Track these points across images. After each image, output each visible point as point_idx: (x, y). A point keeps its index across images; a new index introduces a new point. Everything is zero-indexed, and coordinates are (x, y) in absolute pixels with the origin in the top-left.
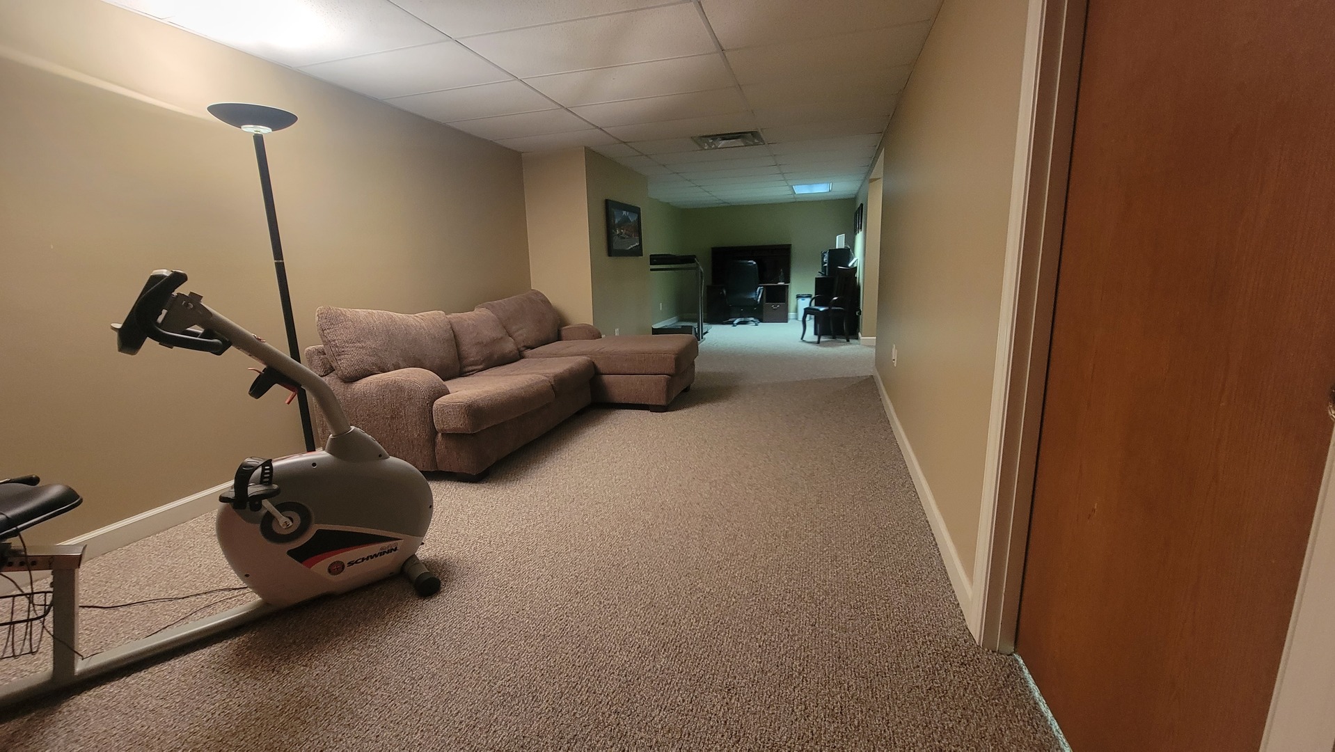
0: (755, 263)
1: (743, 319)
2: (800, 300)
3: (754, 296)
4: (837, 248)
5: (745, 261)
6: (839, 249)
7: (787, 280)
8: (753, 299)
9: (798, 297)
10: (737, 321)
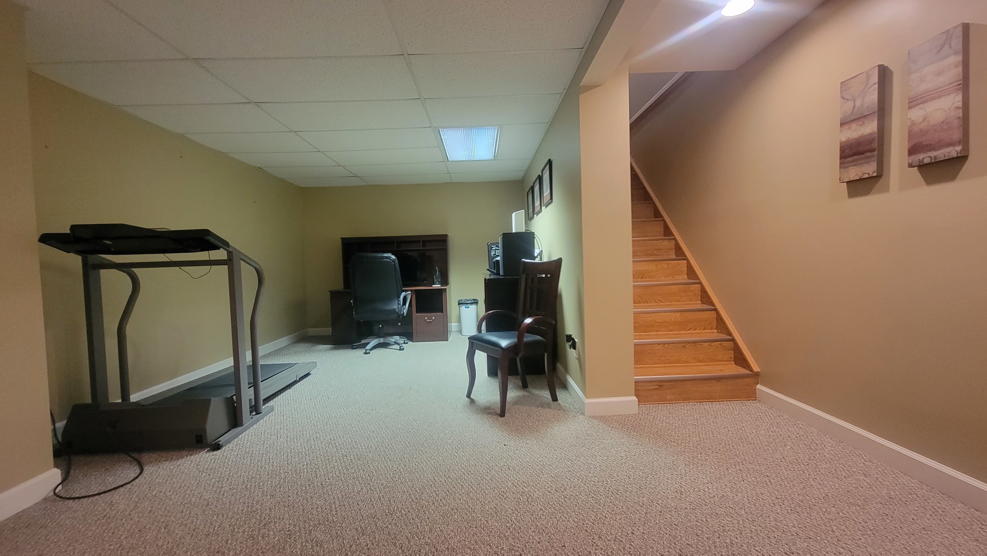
0: (393, 257)
1: (382, 340)
2: (463, 307)
3: (396, 307)
4: (513, 232)
5: (380, 255)
6: (516, 233)
7: (445, 281)
8: (394, 310)
9: (460, 303)
10: (374, 342)
